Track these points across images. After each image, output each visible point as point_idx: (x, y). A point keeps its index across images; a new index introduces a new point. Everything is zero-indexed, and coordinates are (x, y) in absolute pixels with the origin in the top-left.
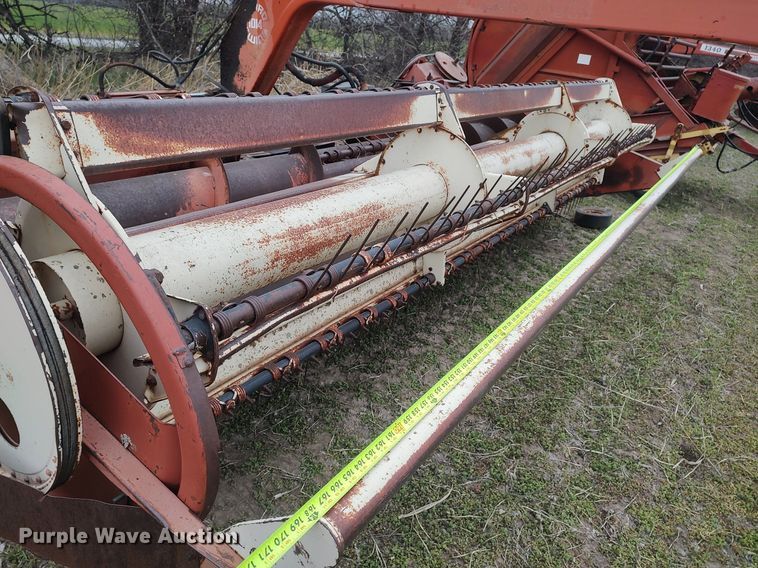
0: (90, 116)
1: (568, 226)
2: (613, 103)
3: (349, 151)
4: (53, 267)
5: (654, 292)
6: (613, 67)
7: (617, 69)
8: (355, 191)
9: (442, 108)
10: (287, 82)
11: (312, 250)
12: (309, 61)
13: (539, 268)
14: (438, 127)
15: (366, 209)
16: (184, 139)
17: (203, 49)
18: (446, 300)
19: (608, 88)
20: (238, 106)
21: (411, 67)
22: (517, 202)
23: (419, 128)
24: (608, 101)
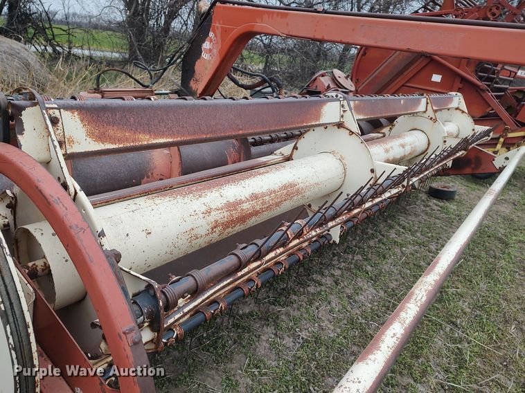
0: (76, 113)
1: (423, 196)
2: (460, 110)
3: (269, 138)
4: (35, 234)
5: (492, 252)
6: (458, 84)
7: (461, 86)
8: (277, 172)
9: (344, 111)
10: (227, 86)
11: (242, 219)
12: (241, 72)
13: (404, 228)
14: (340, 125)
15: (285, 187)
16: (150, 132)
17: (170, 61)
18: (335, 249)
19: (458, 100)
20: (193, 107)
21: (316, 79)
22: (400, 186)
23: (325, 126)
24: (457, 109)
